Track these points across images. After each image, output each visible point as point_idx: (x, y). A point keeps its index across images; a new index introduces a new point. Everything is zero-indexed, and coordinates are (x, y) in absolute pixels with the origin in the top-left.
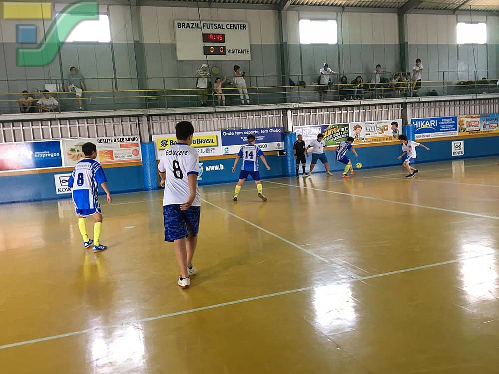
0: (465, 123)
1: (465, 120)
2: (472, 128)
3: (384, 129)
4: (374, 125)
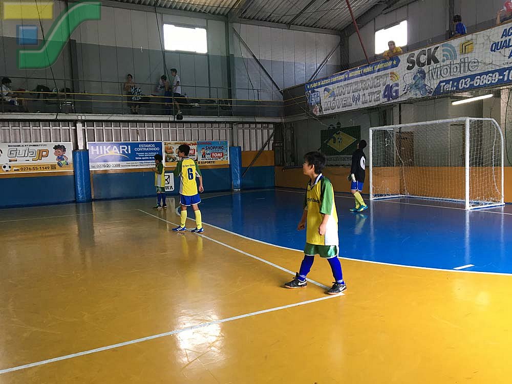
0: (174, 150)
3: (41, 155)
4: (24, 148)
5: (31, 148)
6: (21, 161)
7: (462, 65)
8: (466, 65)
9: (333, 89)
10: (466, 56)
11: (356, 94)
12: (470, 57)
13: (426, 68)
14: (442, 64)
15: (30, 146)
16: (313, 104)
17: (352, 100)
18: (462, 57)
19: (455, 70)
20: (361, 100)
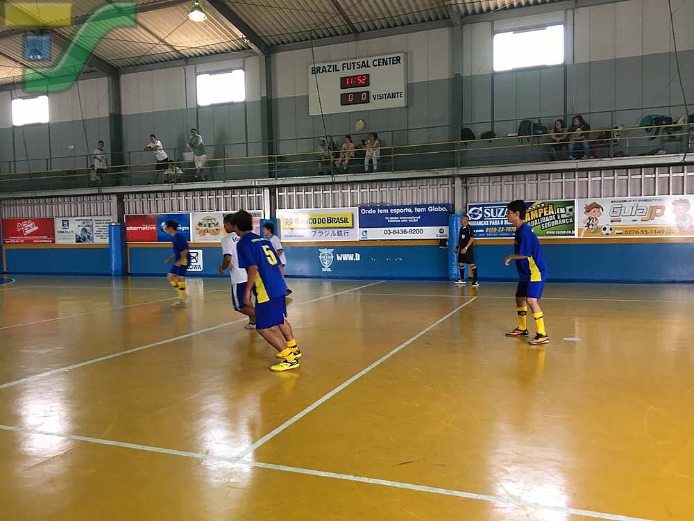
3: (654, 213)
4: (632, 204)
5: (641, 204)
6: (627, 222)
15: (640, 201)
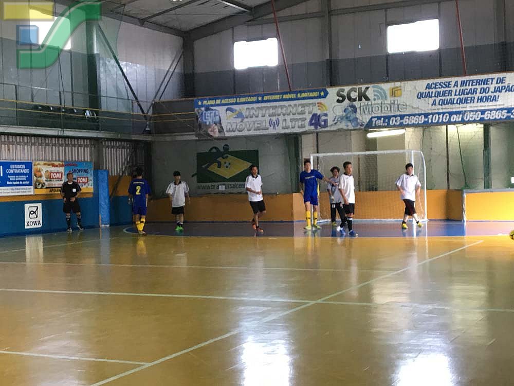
0: (43, 173)
1: (44, 169)
2: (53, 183)
7: (392, 106)
8: (396, 106)
9: (240, 110)
10: (396, 98)
11: (274, 119)
12: (400, 100)
13: (357, 104)
14: (373, 102)
16: (208, 124)
17: (268, 125)
18: (393, 99)
19: (386, 109)
20: (281, 125)
